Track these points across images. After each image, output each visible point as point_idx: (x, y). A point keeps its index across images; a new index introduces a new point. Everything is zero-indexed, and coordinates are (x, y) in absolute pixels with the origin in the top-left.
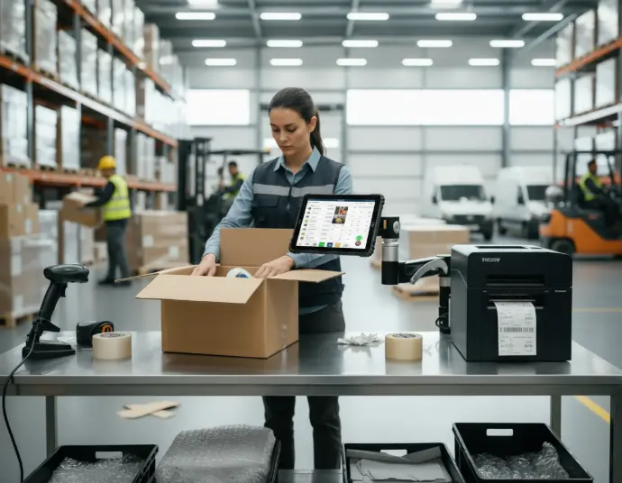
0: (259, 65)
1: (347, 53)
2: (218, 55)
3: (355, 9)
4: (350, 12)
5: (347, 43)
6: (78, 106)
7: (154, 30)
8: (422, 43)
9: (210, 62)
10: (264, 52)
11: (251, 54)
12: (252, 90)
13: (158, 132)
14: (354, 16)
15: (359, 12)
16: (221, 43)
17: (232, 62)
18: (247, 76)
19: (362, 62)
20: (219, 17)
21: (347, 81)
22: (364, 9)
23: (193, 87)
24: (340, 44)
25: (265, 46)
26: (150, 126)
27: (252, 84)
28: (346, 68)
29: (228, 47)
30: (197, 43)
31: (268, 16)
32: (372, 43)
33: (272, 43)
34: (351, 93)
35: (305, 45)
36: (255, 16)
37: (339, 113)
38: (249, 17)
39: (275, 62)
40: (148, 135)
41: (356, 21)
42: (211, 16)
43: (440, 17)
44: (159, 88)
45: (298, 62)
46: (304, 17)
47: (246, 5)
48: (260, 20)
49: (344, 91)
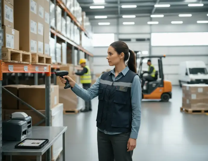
0: (118, 24)
1: (151, 19)
2: (103, 21)
3: (157, 3)
4: (156, 4)
5: (152, 16)
6: (66, 43)
7: (84, 13)
8: (181, 15)
9: (100, 24)
10: (120, 20)
11: (115, 20)
12: (115, 34)
13: (85, 50)
14: (157, 6)
15: (159, 4)
16: (105, 17)
17: (108, 24)
18: (114, 29)
19: (157, 23)
20: (106, 8)
21: (151, 30)
22: (161, 3)
23: (95, 33)
24: (150, 16)
25: (122, 17)
26: (83, 48)
27: (116, 32)
28: (151, 25)
29: (108, 18)
30: (96, 17)
31: (124, 6)
32: (162, 16)
33: (124, 16)
34: (153, 34)
35: (136, 17)
36: (119, 7)
37: (148, 41)
38: (117, 7)
39: (124, 23)
40: (82, 51)
41: (157, 8)
42: (103, 7)
43: (190, 5)
44: (85, 35)
45: (133, 23)
46: (138, 7)
47: (116, 3)
48: (121, 8)
49: (150, 34)
